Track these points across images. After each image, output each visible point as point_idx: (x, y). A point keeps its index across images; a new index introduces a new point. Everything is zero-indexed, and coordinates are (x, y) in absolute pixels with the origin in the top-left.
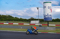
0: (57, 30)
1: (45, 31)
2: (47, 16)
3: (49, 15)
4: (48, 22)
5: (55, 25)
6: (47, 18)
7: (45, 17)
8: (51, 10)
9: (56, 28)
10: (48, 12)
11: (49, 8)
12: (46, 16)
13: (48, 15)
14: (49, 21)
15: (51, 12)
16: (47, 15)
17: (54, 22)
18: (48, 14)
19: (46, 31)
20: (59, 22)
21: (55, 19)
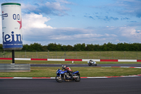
0: (34, 71)
1: (5, 74)
2: (9, 37)
3: (15, 34)
4: (13, 51)
5: (30, 59)
6: (11, 43)
7: (6, 39)
8: (20, 23)
9: (31, 65)
10: (14, 28)
11: (15, 17)
12: (7, 37)
13: (13, 36)
14: (15, 49)
15: (21, 27)
16: (10, 34)
17: (28, 51)
18: (13, 32)
19: (7, 74)
20: (38, 51)
21: (29, 45)
